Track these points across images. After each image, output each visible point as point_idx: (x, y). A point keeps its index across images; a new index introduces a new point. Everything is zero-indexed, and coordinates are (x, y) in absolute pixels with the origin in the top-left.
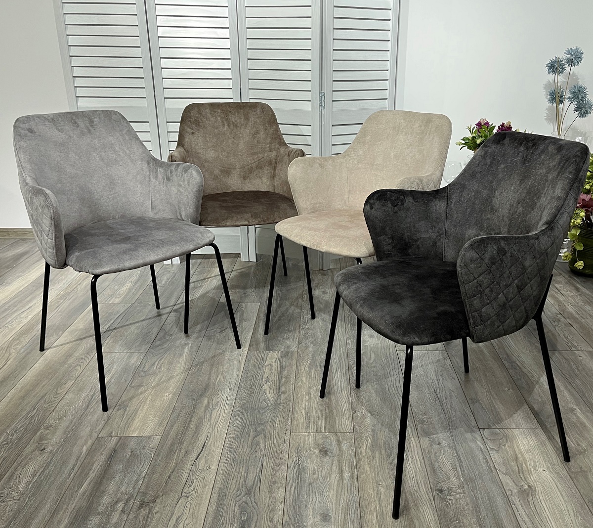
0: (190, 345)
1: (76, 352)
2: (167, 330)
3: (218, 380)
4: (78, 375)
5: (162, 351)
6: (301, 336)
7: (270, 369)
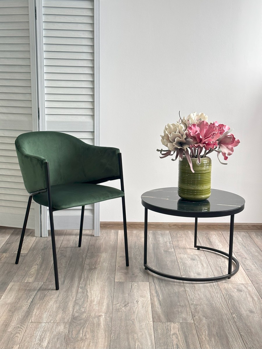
0: (104, 317)
1: (12, 321)
2: (80, 303)
3: (136, 346)
4: (20, 341)
5: (82, 321)
6: (193, 311)
7: (177, 338)
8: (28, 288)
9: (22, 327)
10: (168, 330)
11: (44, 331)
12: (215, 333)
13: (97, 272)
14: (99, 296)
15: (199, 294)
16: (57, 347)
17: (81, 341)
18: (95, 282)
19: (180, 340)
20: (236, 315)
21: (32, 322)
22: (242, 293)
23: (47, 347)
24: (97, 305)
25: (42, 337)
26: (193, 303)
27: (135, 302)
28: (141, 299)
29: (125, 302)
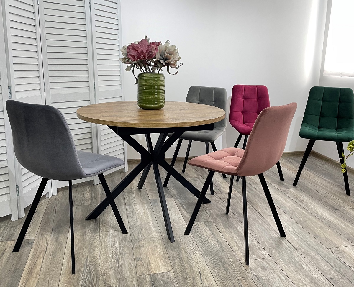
0: (151, 223)
2: (132, 216)
3: (181, 240)
4: (99, 245)
5: (138, 227)
6: (208, 213)
9: (96, 236)
14: (143, 209)
16: (127, 246)
17: (143, 241)
18: (136, 201)
19: (208, 232)
21: (102, 232)
22: (234, 199)
23: (120, 247)
24: (144, 216)
25: (113, 241)
28: (172, 209)
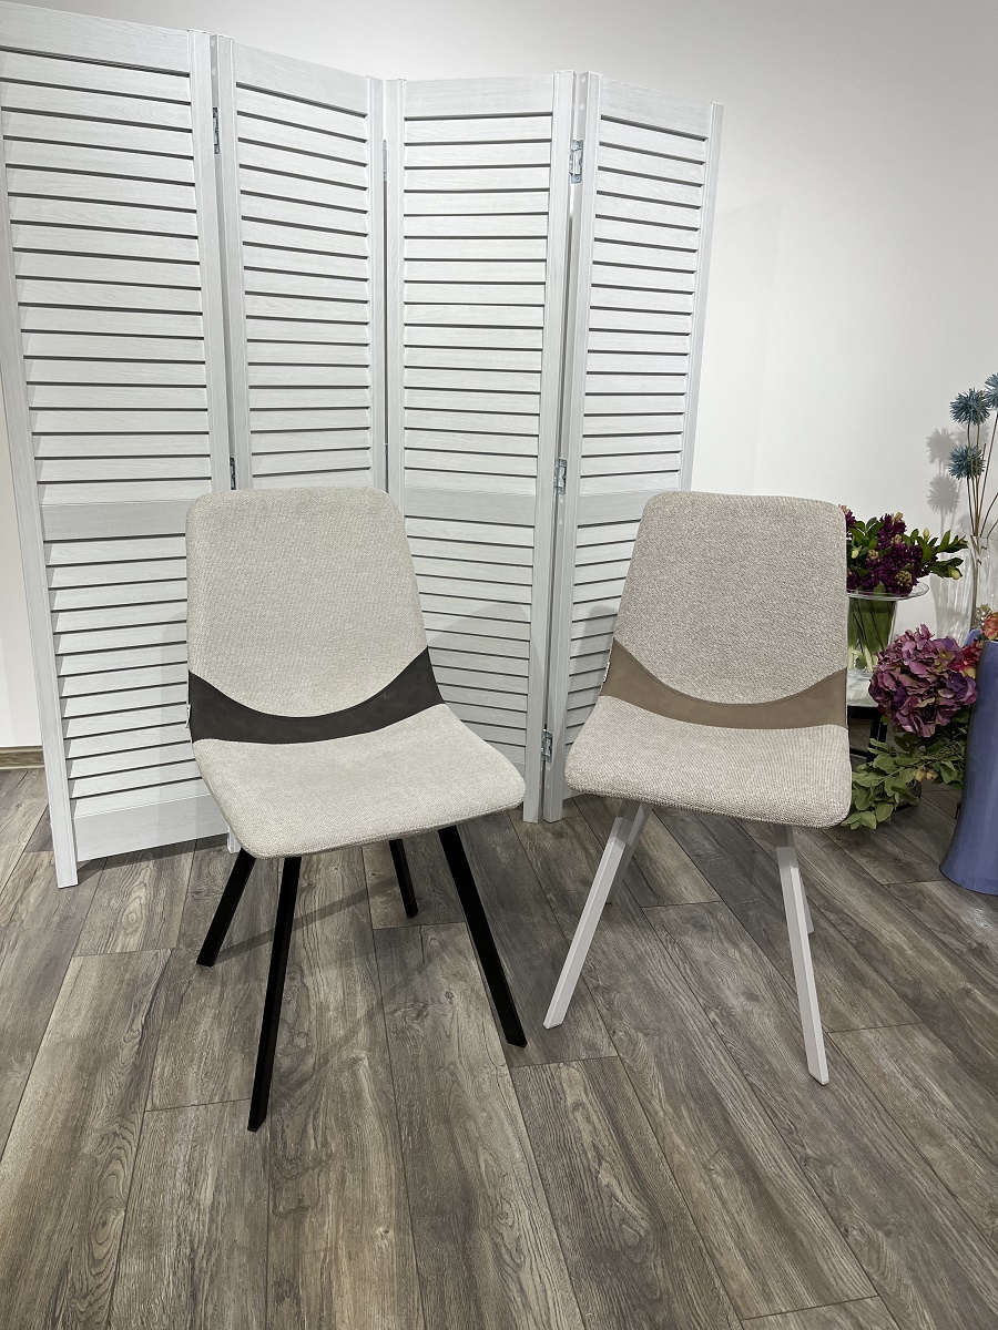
0: (366, 1062)
1: (92, 1115)
4: (127, 1191)
5: (307, 1087)
6: (604, 1011)
7: (588, 1119)
8: (128, 976)
9: (126, 1134)
10: (557, 1093)
11: (198, 1142)
12: (684, 1090)
13: (317, 899)
14: (339, 983)
15: (603, 951)
16: (247, 1201)
17: (317, 1170)
18: (319, 936)
19: (599, 1127)
20: (716, 1013)
21: (154, 1109)
23: (214, 1207)
24: (340, 1022)
25: (195, 1165)
26: (599, 986)
27: (443, 998)
28: (457, 988)
29: (416, 1000)
